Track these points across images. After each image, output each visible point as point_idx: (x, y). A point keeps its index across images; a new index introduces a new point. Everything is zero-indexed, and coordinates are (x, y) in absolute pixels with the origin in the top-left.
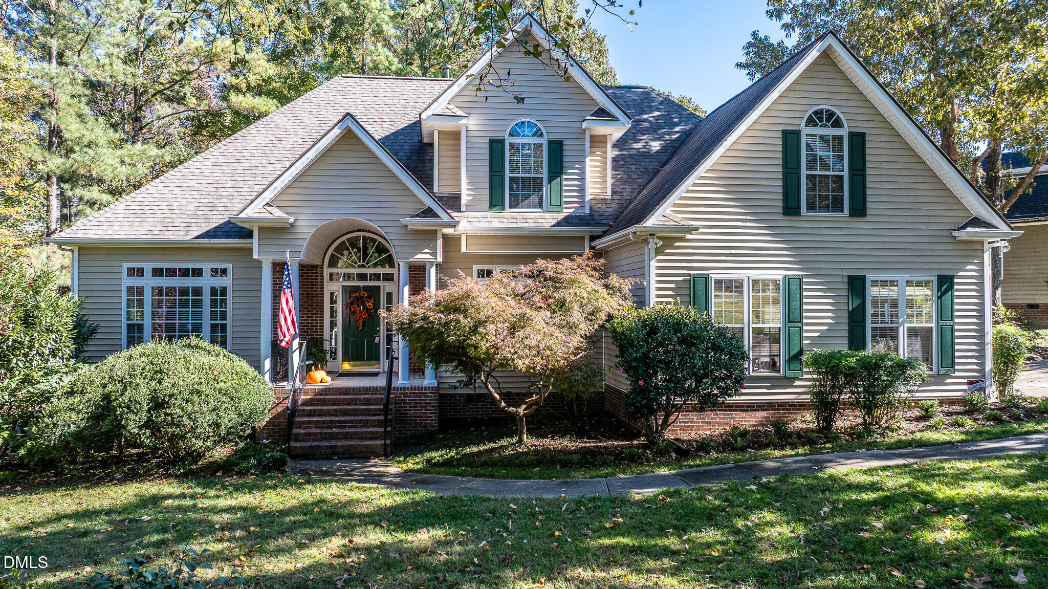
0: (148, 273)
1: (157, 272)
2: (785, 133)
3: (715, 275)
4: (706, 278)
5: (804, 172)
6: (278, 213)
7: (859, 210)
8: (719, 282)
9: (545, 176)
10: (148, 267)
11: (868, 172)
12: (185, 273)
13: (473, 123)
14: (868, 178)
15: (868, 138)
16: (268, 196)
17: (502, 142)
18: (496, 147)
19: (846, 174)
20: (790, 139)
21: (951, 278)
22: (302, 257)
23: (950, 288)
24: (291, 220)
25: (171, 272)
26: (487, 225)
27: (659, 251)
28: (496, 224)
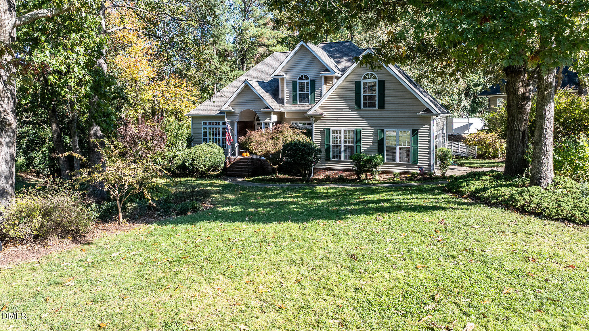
0: (208, 124)
1: (210, 123)
2: (356, 82)
3: (332, 128)
4: (330, 129)
5: (362, 95)
6: (230, 109)
7: (382, 106)
8: (334, 131)
9: (309, 92)
10: (208, 122)
11: (386, 93)
12: (216, 124)
13: (287, 77)
14: (386, 96)
15: (386, 82)
16: (228, 104)
17: (296, 82)
18: (294, 83)
19: (377, 94)
20: (358, 84)
21: (418, 130)
22: (237, 120)
23: (417, 133)
24: (233, 111)
25: (213, 124)
26: (289, 109)
27: (315, 121)
28: (293, 109)
